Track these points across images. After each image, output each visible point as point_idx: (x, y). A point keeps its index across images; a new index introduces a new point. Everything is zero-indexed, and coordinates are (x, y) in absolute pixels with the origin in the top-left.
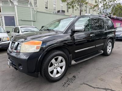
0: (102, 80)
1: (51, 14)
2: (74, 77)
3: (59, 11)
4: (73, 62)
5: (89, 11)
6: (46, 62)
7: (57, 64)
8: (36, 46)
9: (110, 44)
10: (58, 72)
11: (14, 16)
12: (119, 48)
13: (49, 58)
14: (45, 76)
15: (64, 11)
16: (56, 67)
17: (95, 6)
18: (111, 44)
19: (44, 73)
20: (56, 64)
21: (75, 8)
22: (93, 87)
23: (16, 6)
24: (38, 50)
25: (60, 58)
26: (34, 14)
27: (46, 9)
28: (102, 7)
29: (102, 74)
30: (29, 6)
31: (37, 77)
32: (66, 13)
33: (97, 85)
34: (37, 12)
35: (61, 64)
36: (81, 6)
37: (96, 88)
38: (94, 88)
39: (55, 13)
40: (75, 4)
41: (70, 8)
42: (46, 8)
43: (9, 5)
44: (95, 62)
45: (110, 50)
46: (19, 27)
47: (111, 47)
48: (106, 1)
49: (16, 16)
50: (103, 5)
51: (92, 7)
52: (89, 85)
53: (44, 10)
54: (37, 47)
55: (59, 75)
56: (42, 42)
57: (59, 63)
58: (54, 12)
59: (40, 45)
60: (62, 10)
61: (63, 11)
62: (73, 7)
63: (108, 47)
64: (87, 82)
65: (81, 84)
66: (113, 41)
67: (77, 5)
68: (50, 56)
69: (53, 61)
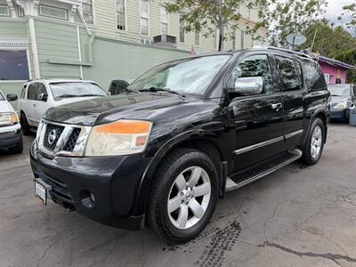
0: (314, 231)
1: (135, 45)
2: (236, 226)
3: (157, 39)
4: (230, 184)
5: (242, 40)
6: (161, 184)
7: (189, 189)
8: (135, 136)
9: (318, 132)
10: (191, 214)
11: (25, 51)
12: (336, 142)
13: (170, 171)
14: (160, 226)
15: (174, 38)
16: (187, 197)
17: (258, 26)
18: (320, 130)
19: (158, 218)
20: (187, 189)
21: (204, 30)
22: (295, 253)
23: (31, 21)
24: (141, 149)
25: (197, 172)
26: (87, 45)
27: (120, 31)
28: (277, 28)
29: (310, 214)
30: (72, 20)
31: (137, 228)
32: (179, 45)
33: (304, 247)
34: (96, 38)
35: (199, 190)
36: (220, 24)
37: (305, 254)
38: (300, 254)
39: (147, 42)
40: (204, 20)
41: (189, 29)
42: (120, 28)
43: (10, 16)
44: (282, 181)
45: (319, 148)
46: (46, 82)
47: (320, 140)
48: (289, 12)
49: (31, 50)
50: (281, 22)
51: (251, 27)
52: (283, 248)
53: (114, 33)
54: (138, 138)
55: (194, 221)
56: (151, 124)
57: (194, 188)
58: (142, 41)
59: (147, 134)
60: (168, 36)
61: (171, 39)
62: (198, 27)
63: (313, 139)
64: (276, 238)
65: (259, 246)
66: (325, 125)
67: (209, 21)
68: (171, 167)
69: (180, 180)
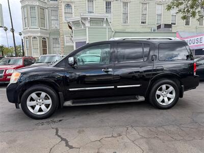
2: (60, 120)
3: (159, 27)
7: (41, 100)
11: (85, 42)
15: (170, 25)
16: (39, 103)
18: (171, 88)
23: (87, 29)
24: (15, 82)
26: (111, 36)
27: (143, 24)
30: (105, 25)
35: (46, 102)
39: (154, 30)
43: (81, 27)
45: (172, 100)
47: (174, 95)
53: (139, 26)
54: (15, 78)
56: (20, 74)
57: (44, 100)
59: (18, 77)
65: (53, 128)
